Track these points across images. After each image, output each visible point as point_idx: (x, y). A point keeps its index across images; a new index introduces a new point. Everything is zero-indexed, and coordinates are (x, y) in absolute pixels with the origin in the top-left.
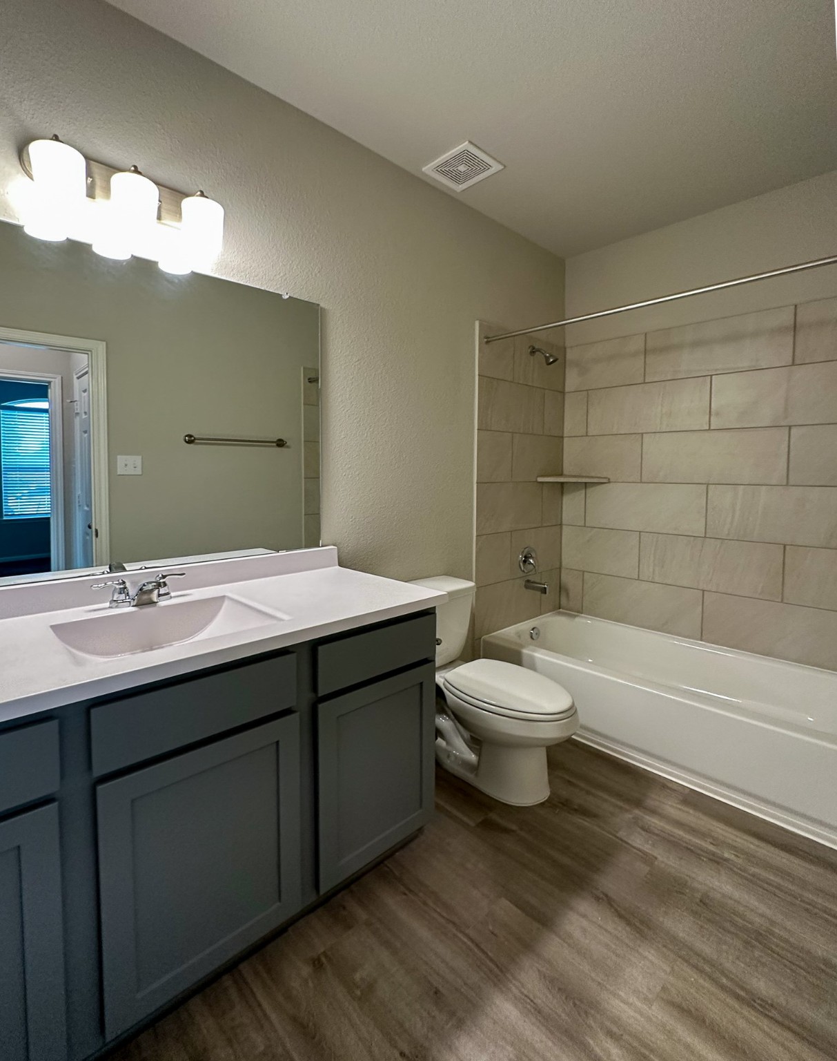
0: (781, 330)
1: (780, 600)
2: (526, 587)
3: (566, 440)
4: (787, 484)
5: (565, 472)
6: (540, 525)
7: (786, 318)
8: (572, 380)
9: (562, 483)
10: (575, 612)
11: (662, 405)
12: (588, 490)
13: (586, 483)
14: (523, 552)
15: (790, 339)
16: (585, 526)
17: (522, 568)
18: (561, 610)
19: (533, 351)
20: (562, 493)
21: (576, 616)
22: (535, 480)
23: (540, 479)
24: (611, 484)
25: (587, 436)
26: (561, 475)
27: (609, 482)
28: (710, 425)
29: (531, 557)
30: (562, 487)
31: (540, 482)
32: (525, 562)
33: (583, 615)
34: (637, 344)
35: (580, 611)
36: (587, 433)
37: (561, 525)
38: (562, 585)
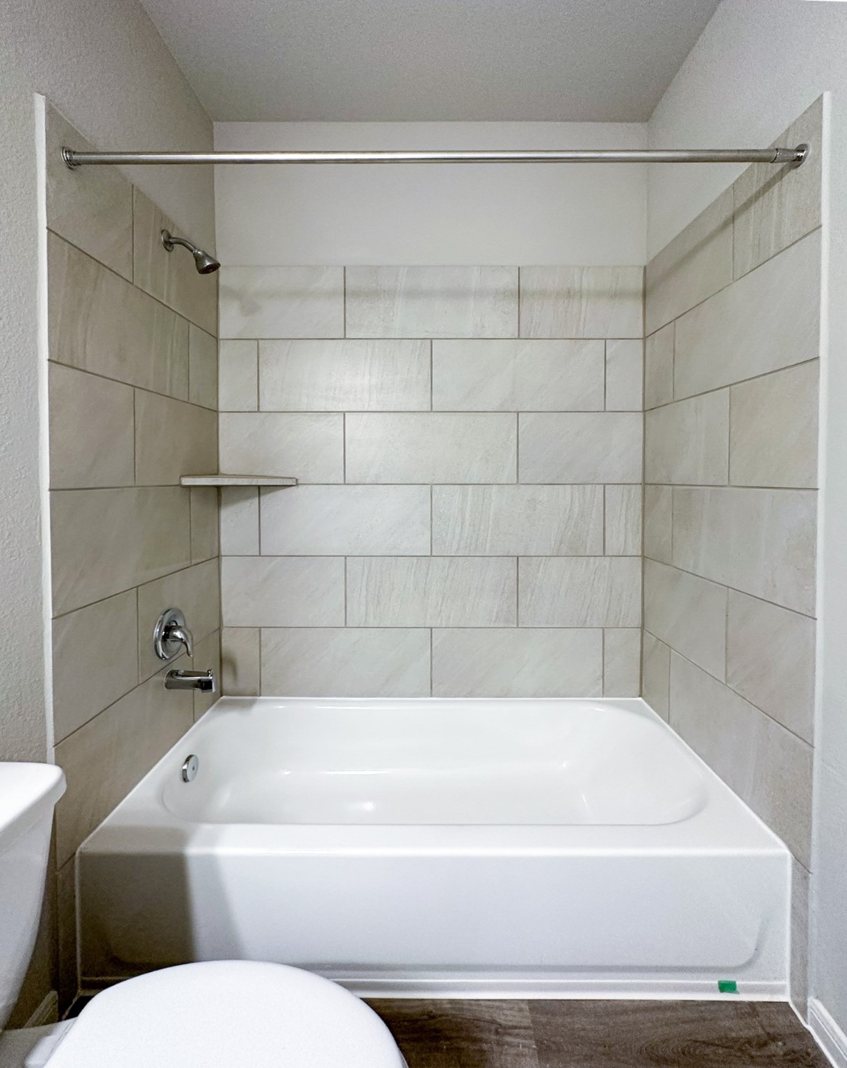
0: (501, 294)
1: (515, 626)
2: (169, 686)
3: (222, 417)
4: (517, 483)
5: (223, 469)
6: (187, 563)
7: (508, 281)
8: (230, 321)
9: (218, 488)
10: (249, 695)
11: (370, 374)
12: (262, 498)
13: (259, 487)
14: (161, 622)
15: (514, 306)
16: (260, 555)
17: (161, 652)
18: (224, 697)
19: (169, 244)
20: (219, 505)
21: (252, 703)
22: (178, 483)
23: (187, 481)
24: (300, 487)
25: (258, 411)
26: (216, 473)
27: (297, 485)
28: (432, 406)
29: (178, 628)
30: (219, 495)
31: (189, 487)
32: (165, 638)
33: (261, 698)
34: (332, 280)
35: (256, 694)
36: (259, 407)
37: (219, 557)
38: (223, 655)
